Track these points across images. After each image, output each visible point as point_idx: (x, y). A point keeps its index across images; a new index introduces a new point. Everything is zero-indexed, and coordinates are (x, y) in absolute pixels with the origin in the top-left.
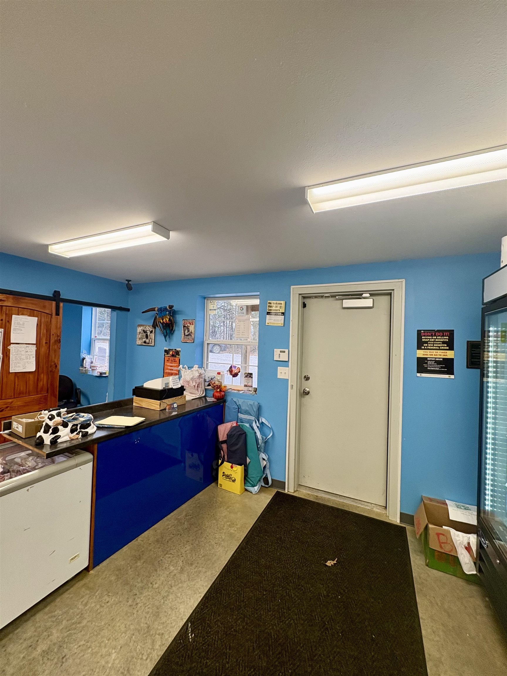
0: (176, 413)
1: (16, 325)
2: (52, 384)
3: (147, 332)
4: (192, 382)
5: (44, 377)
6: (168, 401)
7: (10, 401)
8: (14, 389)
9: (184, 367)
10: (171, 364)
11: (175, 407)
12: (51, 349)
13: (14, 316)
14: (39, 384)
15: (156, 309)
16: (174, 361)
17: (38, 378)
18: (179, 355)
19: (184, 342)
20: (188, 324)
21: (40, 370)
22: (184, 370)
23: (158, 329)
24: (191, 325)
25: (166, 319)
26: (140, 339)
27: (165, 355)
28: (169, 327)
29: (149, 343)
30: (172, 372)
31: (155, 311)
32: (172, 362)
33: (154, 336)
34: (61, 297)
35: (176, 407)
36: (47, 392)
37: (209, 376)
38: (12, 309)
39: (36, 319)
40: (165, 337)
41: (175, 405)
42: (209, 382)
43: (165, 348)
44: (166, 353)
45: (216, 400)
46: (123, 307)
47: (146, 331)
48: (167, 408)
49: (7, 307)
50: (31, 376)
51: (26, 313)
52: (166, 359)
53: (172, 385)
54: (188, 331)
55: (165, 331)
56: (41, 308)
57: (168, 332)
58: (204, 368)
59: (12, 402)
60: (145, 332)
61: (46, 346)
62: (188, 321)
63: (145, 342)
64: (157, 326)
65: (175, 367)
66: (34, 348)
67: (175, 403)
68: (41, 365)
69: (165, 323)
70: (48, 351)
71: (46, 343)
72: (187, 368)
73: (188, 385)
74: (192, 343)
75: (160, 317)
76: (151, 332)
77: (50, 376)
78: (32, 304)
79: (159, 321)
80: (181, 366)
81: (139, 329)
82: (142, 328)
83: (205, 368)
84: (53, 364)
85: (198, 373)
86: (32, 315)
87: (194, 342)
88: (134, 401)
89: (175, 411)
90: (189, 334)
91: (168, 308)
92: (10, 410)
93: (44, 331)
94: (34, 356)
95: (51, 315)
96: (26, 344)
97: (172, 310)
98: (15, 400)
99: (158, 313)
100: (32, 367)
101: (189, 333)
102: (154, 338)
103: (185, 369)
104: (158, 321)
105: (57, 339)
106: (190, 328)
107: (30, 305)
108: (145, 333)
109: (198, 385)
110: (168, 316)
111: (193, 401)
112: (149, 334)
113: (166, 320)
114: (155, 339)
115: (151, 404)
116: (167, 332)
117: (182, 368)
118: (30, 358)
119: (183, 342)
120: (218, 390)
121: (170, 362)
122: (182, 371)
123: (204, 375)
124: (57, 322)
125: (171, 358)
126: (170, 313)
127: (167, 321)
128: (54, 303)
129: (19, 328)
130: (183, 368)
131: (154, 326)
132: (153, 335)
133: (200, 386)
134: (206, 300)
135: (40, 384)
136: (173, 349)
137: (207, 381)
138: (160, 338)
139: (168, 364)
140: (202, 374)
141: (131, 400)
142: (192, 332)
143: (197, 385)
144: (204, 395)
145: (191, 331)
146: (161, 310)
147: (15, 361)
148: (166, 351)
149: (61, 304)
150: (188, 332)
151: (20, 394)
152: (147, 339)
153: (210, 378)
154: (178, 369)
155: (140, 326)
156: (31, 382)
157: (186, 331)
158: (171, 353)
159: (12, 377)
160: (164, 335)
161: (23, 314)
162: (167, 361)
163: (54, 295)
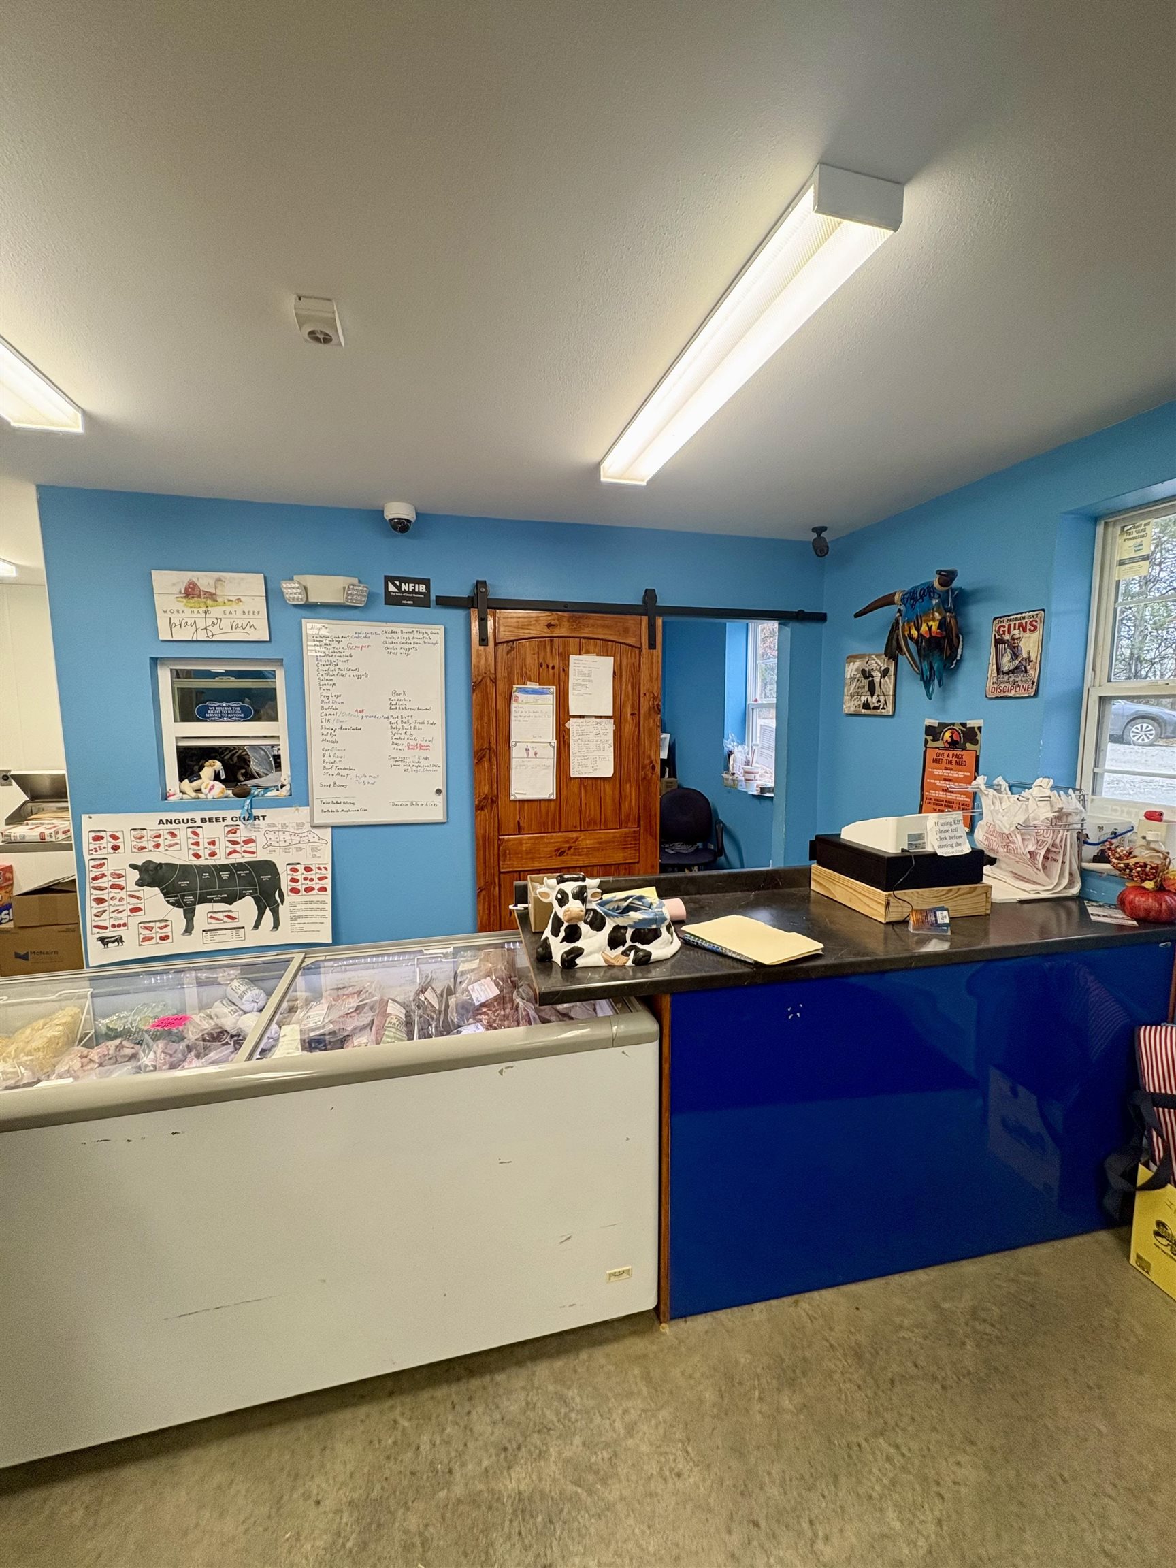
0: (943, 947)
1: (577, 677)
2: (647, 808)
3: (873, 673)
4: (1023, 840)
5: (630, 791)
6: (918, 898)
7: (574, 835)
8: (580, 811)
9: (995, 782)
10: (946, 773)
11: (940, 921)
12: (642, 729)
13: (572, 657)
14: (623, 808)
15: (897, 597)
16: (957, 763)
17: (620, 793)
18: (976, 743)
19: (997, 698)
20: (1016, 632)
21: (624, 777)
22: (991, 792)
23: (904, 660)
24: (1028, 634)
25: (931, 623)
26: (852, 696)
27: (926, 742)
28: (941, 651)
29: (876, 708)
30: (950, 796)
31: (893, 603)
32: (949, 766)
33: (891, 686)
34: (657, 604)
35: (944, 925)
36: (639, 826)
37: (1101, 823)
38: (568, 642)
39: (609, 661)
40: (927, 683)
41: (943, 918)
42: (1100, 847)
43: (928, 722)
44: (930, 738)
45: (1135, 923)
46: (806, 611)
47: (870, 673)
48: (911, 921)
49: (561, 639)
50: (608, 788)
51: (592, 648)
52: (931, 755)
53: (936, 844)
54: (1015, 656)
55: (925, 665)
56: (620, 635)
57: (935, 666)
58: (1080, 790)
59: (577, 839)
60: (866, 674)
61: (633, 720)
62: (1016, 619)
63: (866, 706)
64: (901, 650)
65: (959, 780)
66: (610, 726)
67: (943, 909)
68: (625, 763)
69: (927, 636)
70: (636, 733)
71: (632, 714)
72: (1005, 786)
73: (1007, 846)
74: (1029, 697)
75: (909, 622)
76: (885, 673)
77: (642, 790)
78: (604, 627)
79: (906, 633)
80: (981, 780)
81: (852, 669)
82: (857, 664)
83: (1087, 789)
84: (647, 761)
85: (1049, 808)
86: (603, 652)
87: (1036, 695)
88: (812, 876)
89: (943, 938)
90: (1017, 667)
91: (936, 584)
92: (574, 854)
93: (627, 686)
94: (612, 742)
95: (640, 648)
96: (596, 717)
97: (953, 590)
98: (582, 835)
99: (902, 608)
100: (607, 770)
101: (1017, 662)
102: (891, 693)
103: (999, 791)
104: (904, 635)
105: (653, 704)
106: (1022, 644)
107: (600, 630)
108: (866, 678)
109: (1048, 851)
110: (937, 614)
111: (1026, 906)
112: (877, 680)
113: (930, 628)
114: (894, 695)
115: (860, 896)
116: (931, 668)
117: (983, 787)
118: (604, 747)
119: (991, 699)
120: (1149, 885)
121: (944, 764)
122: (983, 799)
123: (1077, 819)
124: (652, 663)
125: (946, 753)
126: (944, 601)
127: (934, 628)
128: (645, 619)
129: (583, 683)
130: (990, 785)
131: (892, 653)
132: (889, 683)
133: (1060, 858)
134: (1100, 529)
135: (625, 806)
136: (953, 724)
137: (1089, 841)
138: (913, 689)
139: (936, 772)
140: (1068, 815)
141: (806, 874)
142: (1029, 660)
143: (1043, 853)
144: (1075, 890)
145: (1025, 655)
146: (912, 598)
147: (578, 754)
148: (930, 730)
149: (659, 621)
150: (1012, 660)
151: (589, 823)
152: (872, 696)
153: (1108, 831)
154: (970, 789)
155: (853, 658)
156: (609, 800)
157: (1007, 658)
158: (947, 735)
159: (575, 787)
160: (922, 679)
161: (588, 652)
162: (934, 761)
163: (644, 601)
